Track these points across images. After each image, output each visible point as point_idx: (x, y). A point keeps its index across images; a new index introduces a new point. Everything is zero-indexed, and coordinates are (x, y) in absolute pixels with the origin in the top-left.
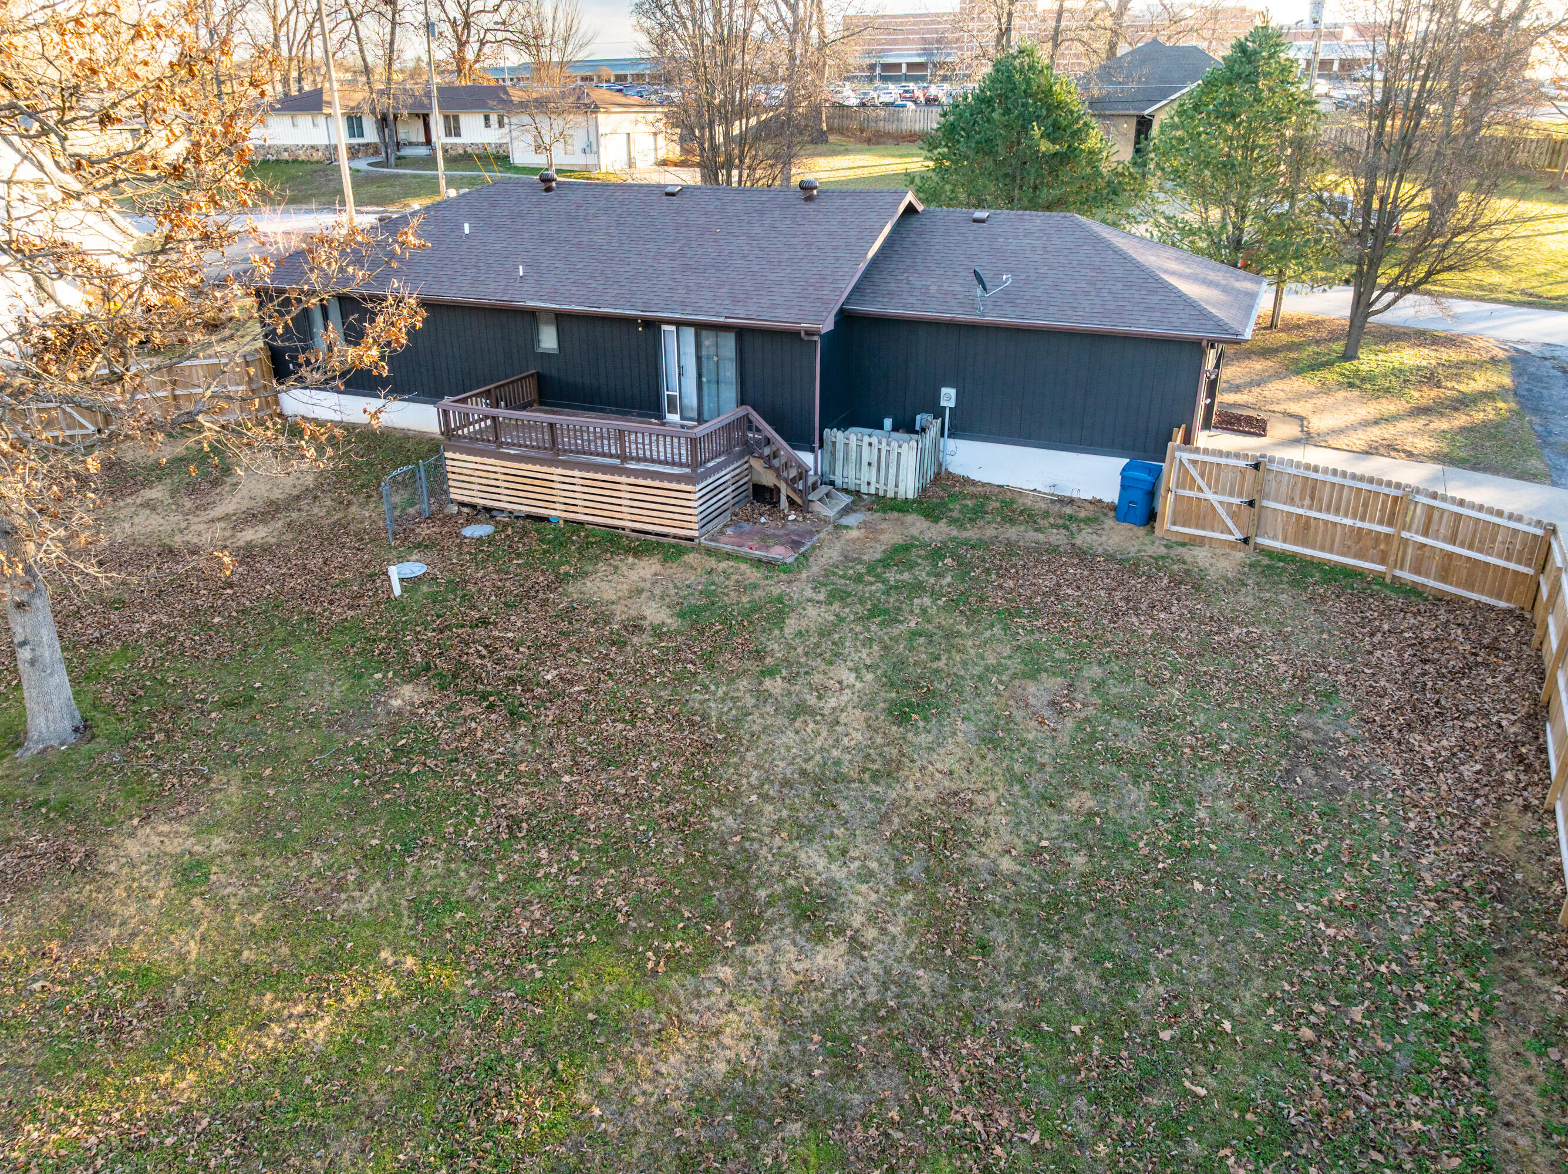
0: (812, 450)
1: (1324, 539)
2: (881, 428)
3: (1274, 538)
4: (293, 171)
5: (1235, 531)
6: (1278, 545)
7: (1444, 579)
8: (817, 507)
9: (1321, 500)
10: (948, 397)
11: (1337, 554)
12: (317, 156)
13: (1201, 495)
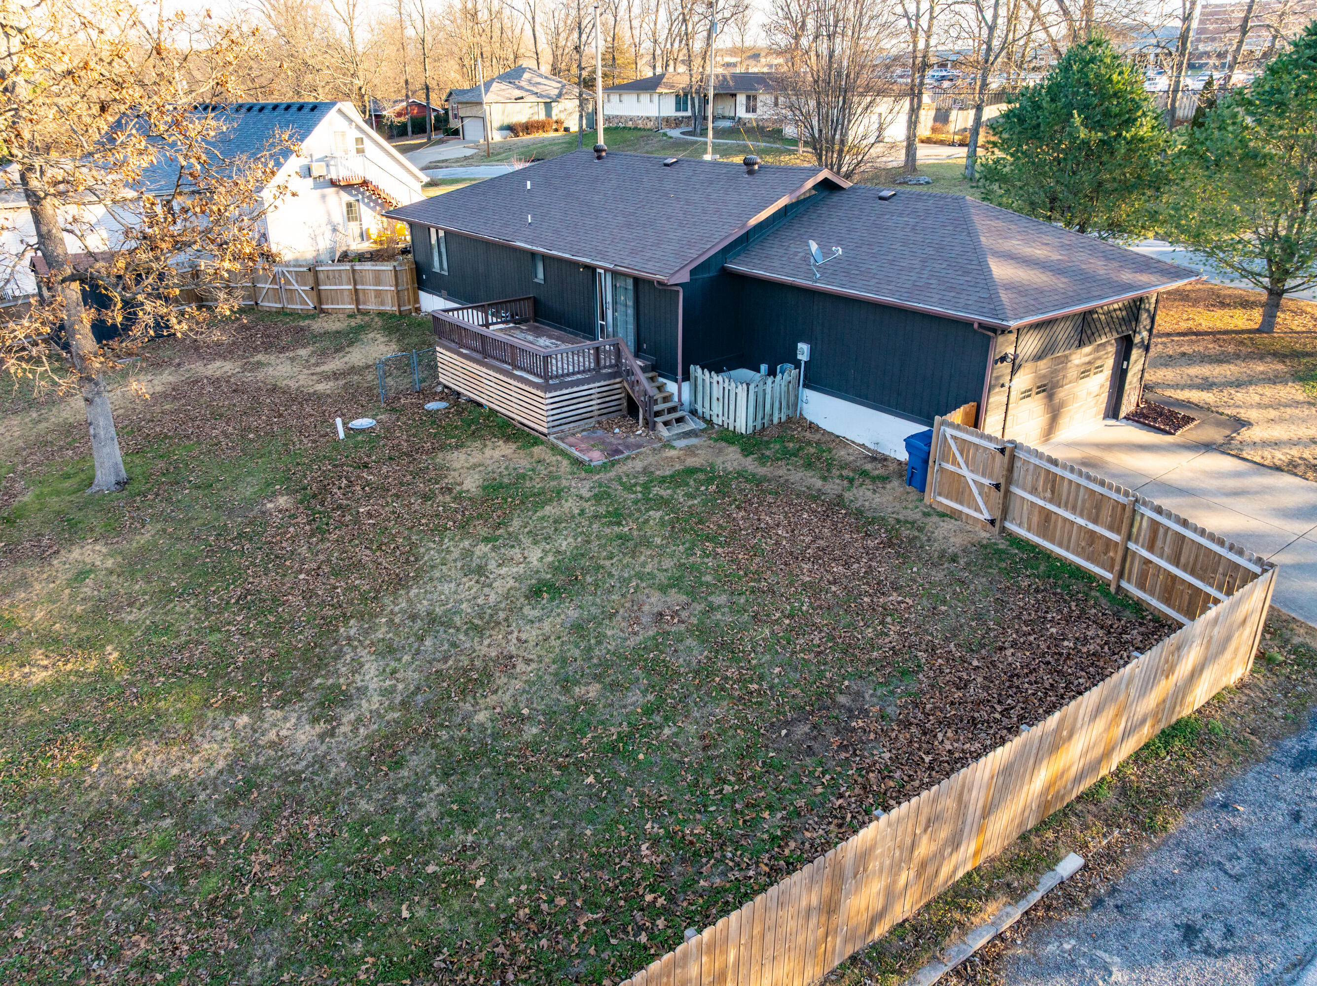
0: (676, 381)
1: (1062, 536)
2: (758, 371)
3: (1020, 525)
4: (628, 136)
5: (985, 511)
6: (1023, 533)
7: (1167, 601)
8: (660, 427)
9: (1060, 495)
10: (804, 351)
11: (1073, 553)
12: (650, 125)
13: (959, 471)
